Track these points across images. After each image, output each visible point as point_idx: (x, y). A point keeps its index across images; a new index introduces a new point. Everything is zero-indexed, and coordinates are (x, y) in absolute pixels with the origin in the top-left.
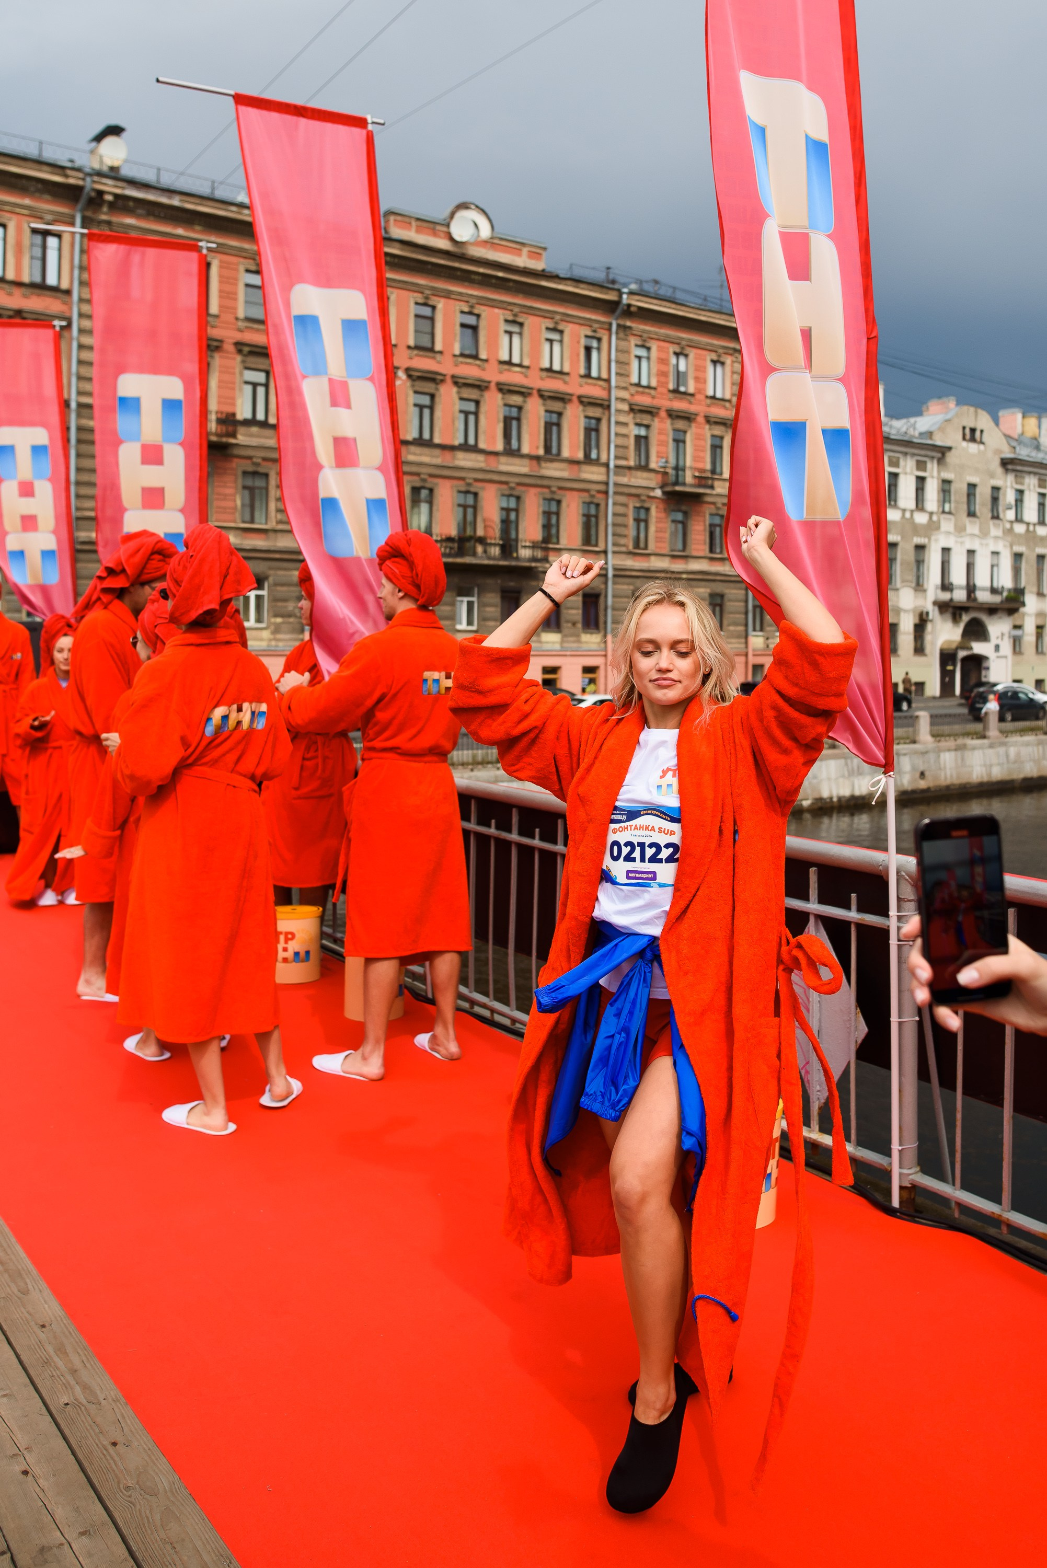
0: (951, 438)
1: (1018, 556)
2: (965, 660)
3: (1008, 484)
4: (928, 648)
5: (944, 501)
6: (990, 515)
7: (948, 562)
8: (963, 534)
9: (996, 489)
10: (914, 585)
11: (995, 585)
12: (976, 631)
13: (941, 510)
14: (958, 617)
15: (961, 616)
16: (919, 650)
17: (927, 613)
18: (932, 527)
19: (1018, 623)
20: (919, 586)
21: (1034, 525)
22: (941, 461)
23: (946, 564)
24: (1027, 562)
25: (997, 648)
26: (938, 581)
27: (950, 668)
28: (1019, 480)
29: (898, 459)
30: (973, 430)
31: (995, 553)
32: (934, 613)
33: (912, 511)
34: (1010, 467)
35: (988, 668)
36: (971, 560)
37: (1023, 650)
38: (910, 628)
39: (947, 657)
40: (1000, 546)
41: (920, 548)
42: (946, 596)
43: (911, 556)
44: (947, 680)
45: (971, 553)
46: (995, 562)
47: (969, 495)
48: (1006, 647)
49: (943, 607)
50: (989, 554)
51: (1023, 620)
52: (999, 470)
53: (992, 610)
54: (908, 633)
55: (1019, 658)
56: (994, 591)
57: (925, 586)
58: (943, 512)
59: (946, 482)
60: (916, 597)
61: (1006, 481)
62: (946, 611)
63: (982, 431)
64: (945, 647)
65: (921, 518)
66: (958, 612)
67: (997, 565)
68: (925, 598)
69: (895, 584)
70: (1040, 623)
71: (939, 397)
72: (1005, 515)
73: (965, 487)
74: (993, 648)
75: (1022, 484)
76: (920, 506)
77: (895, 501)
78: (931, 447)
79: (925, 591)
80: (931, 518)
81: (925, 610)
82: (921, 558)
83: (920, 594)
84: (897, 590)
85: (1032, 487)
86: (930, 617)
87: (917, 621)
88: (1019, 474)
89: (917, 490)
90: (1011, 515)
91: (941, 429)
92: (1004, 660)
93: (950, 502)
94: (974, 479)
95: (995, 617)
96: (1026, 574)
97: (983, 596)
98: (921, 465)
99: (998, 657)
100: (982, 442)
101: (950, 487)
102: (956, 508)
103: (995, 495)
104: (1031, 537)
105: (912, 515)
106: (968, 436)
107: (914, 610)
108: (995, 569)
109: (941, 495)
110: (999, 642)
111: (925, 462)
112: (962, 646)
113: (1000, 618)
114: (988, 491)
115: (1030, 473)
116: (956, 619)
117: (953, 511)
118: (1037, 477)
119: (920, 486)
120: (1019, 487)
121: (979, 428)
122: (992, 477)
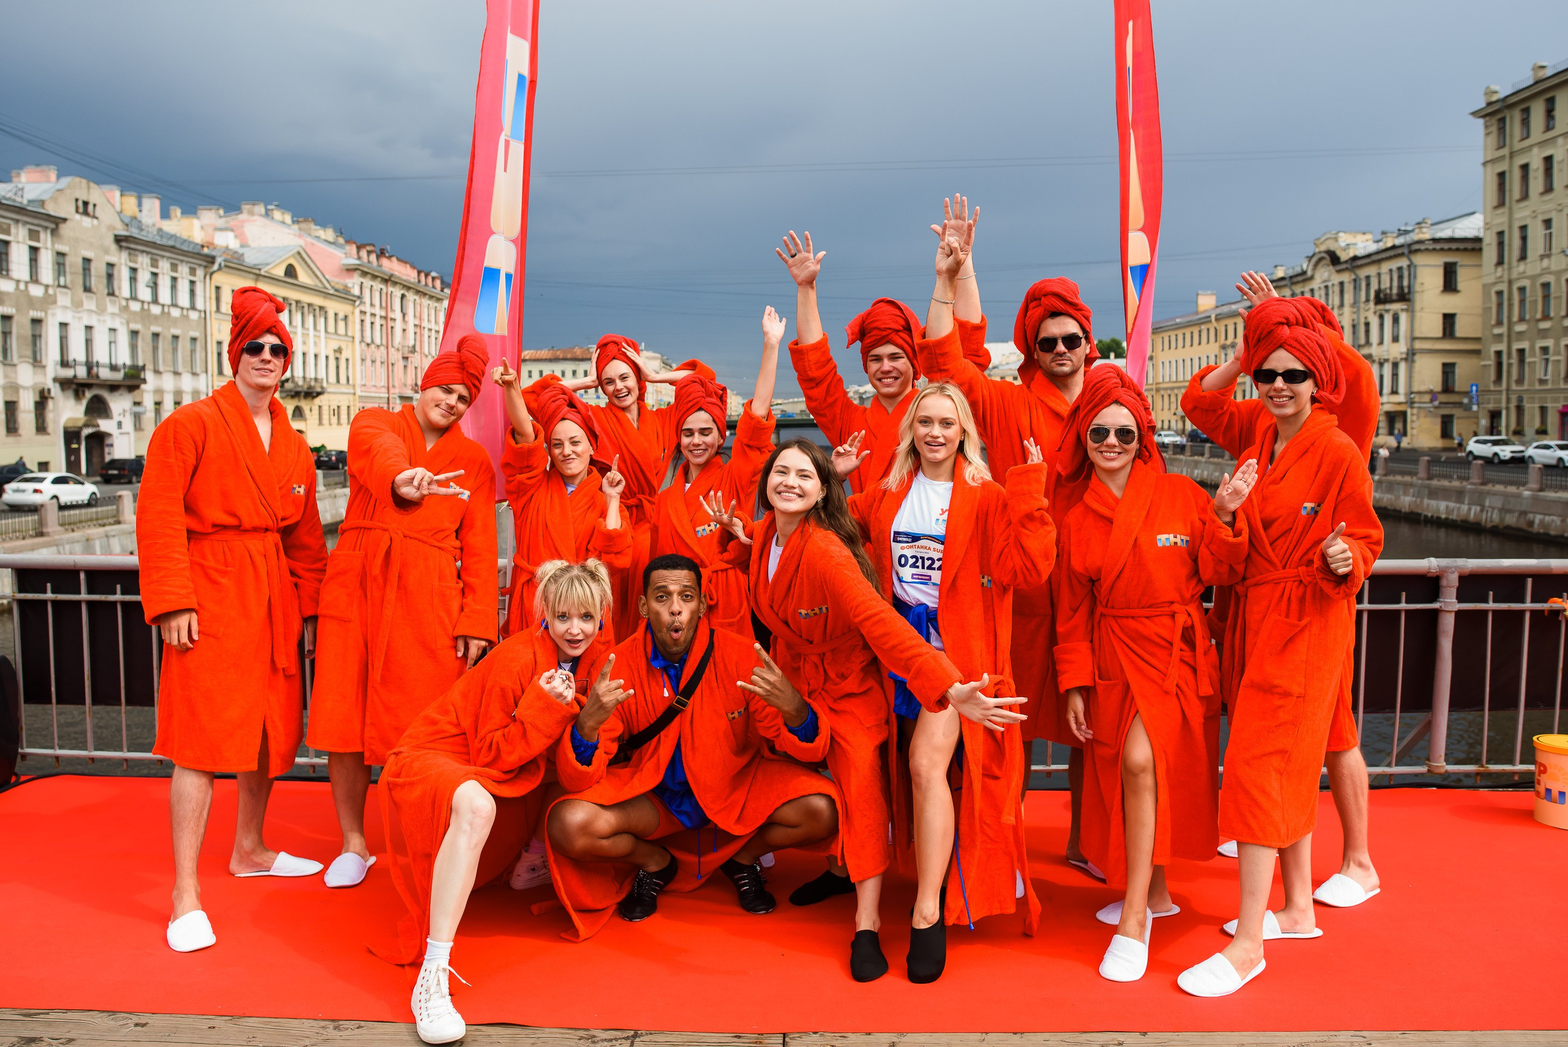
0: (64, 209)
1: (134, 334)
2: (89, 437)
3: (122, 260)
4: (50, 427)
5: (59, 275)
6: (106, 291)
7: (66, 337)
8: (80, 309)
9: (110, 265)
10: (31, 361)
11: (113, 362)
12: (98, 408)
13: (56, 283)
14: (81, 393)
15: (84, 394)
16: (41, 428)
17: (49, 390)
18: (48, 301)
19: (137, 400)
20: (36, 362)
21: (149, 303)
22: (54, 232)
23: (64, 340)
24: (143, 340)
25: (120, 424)
26: (58, 358)
27: (75, 446)
28: (132, 258)
29: (9, 225)
30: (86, 203)
31: (113, 330)
32: (55, 390)
33: (27, 283)
34: (124, 244)
35: (112, 445)
36: (89, 337)
37: (143, 426)
38: (30, 406)
39: (71, 436)
40: (117, 323)
41: (37, 322)
42: (68, 373)
43: (27, 330)
44: (73, 458)
45: (89, 328)
46: (113, 340)
47: (84, 269)
48: (128, 424)
49: (65, 384)
50: (107, 331)
51: (142, 396)
52: (114, 247)
53: (113, 387)
54: (29, 412)
55: (140, 434)
56: (113, 368)
57: (44, 362)
58: (59, 286)
59: (61, 254)
60: (35, 373)
61: (120, 258)
62: (69, 388)
63: (95, 205)
64: (70, 424)
65: (36, 291)
66: (81, 389)
67: (115, 342)
68: (45, 375)
69: (12, 360)
70: (158, 400)
71: (38, 165)
72: (120, 293)
73: (80, 261)
74: (115, 425)
75: (136, 262)
76: (34, 278)
77: (8, 270)
78: (45, 217)
79: (44, 367)
80: (47, 291)
81: (46, 388)
82: (37, 333)
83: (39, 370)
84: (15, 365)
85: (145, 266)
86: (53, 394)
87: (38, 399)
88: (132, 252)
89: (31, 260)
90: (125, 291)
91: (53, 199)
92: (126, 437)
93: (65, 276)
94: (89, 254)
95: (116, 394)
96: (143, 351)
97: (105, 374)
98: (33, 235)
99: (121, 434)
100: (94, 217)
101: (64, 260)
102: (72, 282)
103: (110, 272)
104: (145, 315)
105: (26, 287)
106: (81, 211)
107: (34, 388)
108: (113, 345)
109: (56, 267)
110: (121, 418)
111: (38, 232)
112: (86, 425)
113: (121, 395)
114: (103, 269)
115: (143, 252)
116: (78, 396)
117: (69, 284)
118: (150, 256)
119: (33, 257)
120: (133, 265)
121: (92, 201)
122: (107, 252)
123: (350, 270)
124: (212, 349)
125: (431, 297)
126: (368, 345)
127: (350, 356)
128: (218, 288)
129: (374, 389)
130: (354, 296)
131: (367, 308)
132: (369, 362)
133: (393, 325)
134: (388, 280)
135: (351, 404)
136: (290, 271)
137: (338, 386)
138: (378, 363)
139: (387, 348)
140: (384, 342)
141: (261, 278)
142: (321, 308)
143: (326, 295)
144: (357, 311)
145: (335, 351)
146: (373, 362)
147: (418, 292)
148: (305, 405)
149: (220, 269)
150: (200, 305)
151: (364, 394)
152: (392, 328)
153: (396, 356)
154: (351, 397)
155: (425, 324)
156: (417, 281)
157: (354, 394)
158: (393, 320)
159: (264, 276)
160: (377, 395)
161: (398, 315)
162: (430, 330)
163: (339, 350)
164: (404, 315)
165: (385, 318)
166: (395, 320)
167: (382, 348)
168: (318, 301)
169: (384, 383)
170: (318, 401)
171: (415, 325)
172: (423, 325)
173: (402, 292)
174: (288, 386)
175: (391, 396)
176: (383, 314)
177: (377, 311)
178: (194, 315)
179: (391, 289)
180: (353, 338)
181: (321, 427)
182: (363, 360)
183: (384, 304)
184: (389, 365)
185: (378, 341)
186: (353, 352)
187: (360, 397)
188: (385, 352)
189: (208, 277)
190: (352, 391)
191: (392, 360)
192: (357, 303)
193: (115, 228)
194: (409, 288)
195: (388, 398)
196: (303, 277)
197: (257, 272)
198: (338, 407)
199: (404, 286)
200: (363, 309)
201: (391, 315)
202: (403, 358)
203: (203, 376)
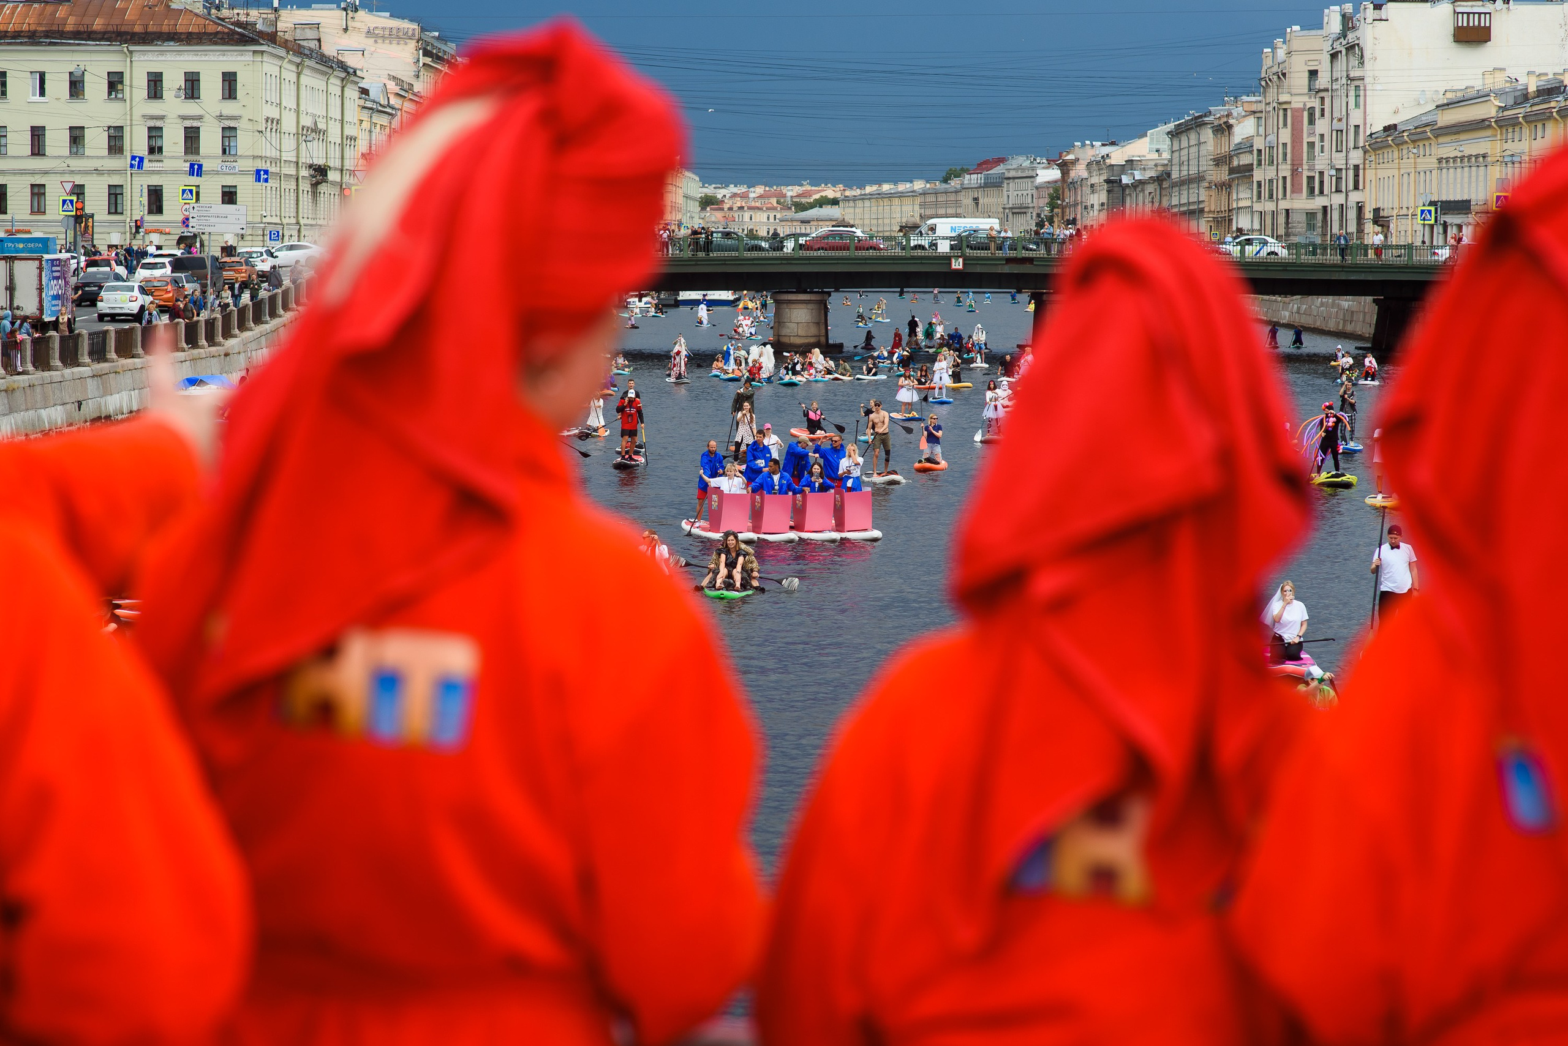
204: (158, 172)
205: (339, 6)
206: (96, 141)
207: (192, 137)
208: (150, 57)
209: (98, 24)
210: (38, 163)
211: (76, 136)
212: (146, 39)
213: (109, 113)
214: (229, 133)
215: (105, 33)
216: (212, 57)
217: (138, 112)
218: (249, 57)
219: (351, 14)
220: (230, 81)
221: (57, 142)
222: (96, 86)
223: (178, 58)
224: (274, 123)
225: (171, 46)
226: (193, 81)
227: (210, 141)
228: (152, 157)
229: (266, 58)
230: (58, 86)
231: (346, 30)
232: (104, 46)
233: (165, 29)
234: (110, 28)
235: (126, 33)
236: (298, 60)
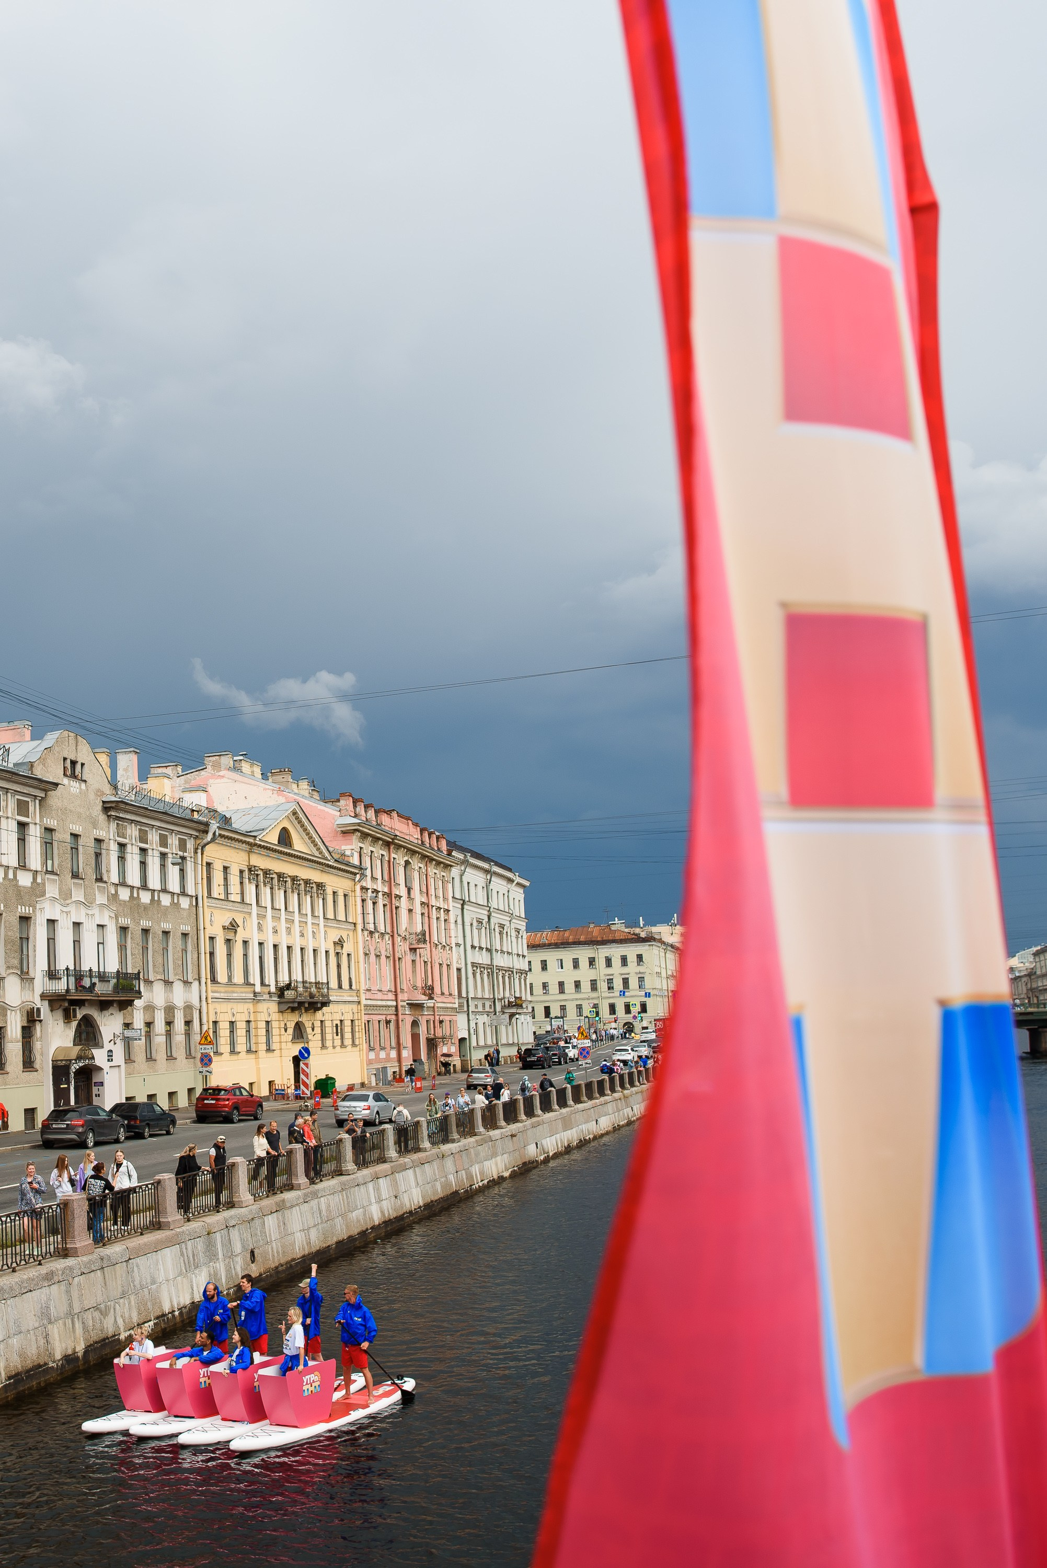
0: (52, 772)
1: (123, 931)
2: (80, 1073)
3: (111, 836)
4: (38, 1061)
5: (47, 858)
6: (94, 876)
7: (54, 939)
8: (68, 901)
9: (98, 842)
10: (19, 972)
11: (102, 970)
12: (88, 1033)
13: (44, 868)
14: (70, 1013)
15: (73, 1015)
16: (28, 1063)
17: (38, 1011)
18: (37, 892)
19: (129, 1021)
20: (25, 976)
22: (44, 802)
23: (52, 943)
24: (132, 939)
25: (110, 1054)
26: (44, 965)
27: (63, 1086)
28: (121, 831)
30: (74, 763)
31: (101, 927)
32: (45, 1010)
33: (15, 869)
35: (102, 1084)
36: (77, 937)
37: (133, 1056)
38: (18, 1032)
39: (61, 1071)
40: (105, 918)
41: (24, 921)
42: (61, 986)
43: (15, 932)
44: (62, 1102)
45: (77, 926)
46: (101, 939)
47: (73, 847)
48: (119, 1054)
49: (54, 1001)
50: (94, 928)
51: (134, 1015)
53: (104, 1004)
54: (16, 1040)
55: (130, 1067)
56: (103, 977)
57: (32, 974)
58: (47, 871)
59: (49, 830)
60: (22, 988)
61: (108, 831)
62: (61, 1006)
63: (82, 765)
64: (60, 1056)
65: (25, 879)
66: (70, 1008)
67: (104, 943)
68: (32, 990)
70: (150, 1019)
71: (10, 722)
72: (109, 877)
73: (69, 838)
74: (105, 1055)
75: (146, 841)
76: (22, 862)
79: (30, 980)
80: (35, 879)
81: (35, 1007)
82: (25, 935)
83: (26, 984)
85: (155, 846)
86: (42, 1016)
87: (26, 1023)
88: (121, 823)
89: (19, 839)
90: (136, 878)
91: (42, 759)
92: (116, 1071)
93: (53, 858)
94: (77, 829)
95: (106, 1013)
96: (133, 954)
98: (22, 808)
99: (111, 1067)
100: (82, 781)
101: (53, 838)
102: (60, 865)
103: (98, 850)
104: (135, 906)
105: (15, 875)
106: (69, 773)
107: (21, 1007)
108: (101, 947)
109: (44, 846)
110: (111, 1046)
111: (27, 803)
112: (79, 1058)
113: (112, 1014)
114: (91, 844)
115: (132, 822)
116: (69, 1017)
117: (56, 868)
118: (138, 827)
119: (22, 836)
120: (121, 840)
121: (80, 761)
122: (95, 825)
123: (347, 832)
124: (205, 946)
125: (439, 863)
126: (371, 933)
127: (351, 951)
128: (209, 864)
129: (380, 996)
130: (355, 867)
131: (368, 883)
132: (373, 957)
133: (397, 905)
134: (391, 843)
135: (356, 1017)
136: (285, 839)
137: (341, 991)
138: (383, 958)
139: (392, 936)
140: (389, 930)
141: (255, 849)
142: (320, 886)
143: (325, 867)
144: (358, 888)
145: (335, 943)
146: (378, 956)
147: (424, 857)
148: (306, 1019)
149: (213, 840)
150: (191, 890)
151: (369, 1002)
152: (397, 908)
153: (402, 948)
154: (355, 1007)
155: (433, 902)
156: (420, 842)
157: (359, 1002)
158: (399, 897)
159: (260, 846)
160: (384, 1003)
161: (402, 891)
162: (439, 908)
163: (340, 943)
164: (409, 890)
165: (389, 895)
166: (400, 897)
167: (387, 937)
168: (315, 876)
169: (389, 985)
170: (319, 1015)
171: (422, 903)
172: (431, 904)
173: (406, 858)
174: (289, 994)
175: (400, 1004)
176: (386, 890)
177: (380, 886)
178: (185, 903)
179: (393, 855)
180: (355, 924)
181: (325, 1051)
182: (366, 954)
183: (386, 877)
184: (395, 961)
185: (382, 929)
186: (355, 944)
187: (366, 1006)
188: (390, 942)
189: (199, 851)
190: (356, 999)
191: (398, 955)
192: (358, 877)
193: (103, 794)
194: (413, 852)
195: (396, 1007)
196: (299, 844)
197: (251, 840)
198: (341, 1021)
199: (409, 850)
200: (364, 885)
201: (395, 891)
202: (411, 949)
203: (196, 984)
204: (613, 997)
205: (668, 925)
206: (586, 986)
207: (626, 982)
208: (606, 950)
209: (582, 938)
210: (562, 997)
211: (577, 984)
212: (603, 942)
213: (590, 974)
214: (641, 979)
215: (586, 942)
216: (631, 948)
217: (602, 974)
218: (647, 947)
219: (673, 928)
220: (640, 958)
221: (569, 987)
222: (584, 963)
223: (617, 950)
224: (659, 974)
225: (614, 945)
226: (624, 959)
227: (633, 983)
228: (609, 991)
229: (654, 947)
230: (569, 964)
231: (672, 934)
232: (586, 947)
233: (610, 938)
234: (588, 940)
235: (594, 941)
236: (665, 947)
